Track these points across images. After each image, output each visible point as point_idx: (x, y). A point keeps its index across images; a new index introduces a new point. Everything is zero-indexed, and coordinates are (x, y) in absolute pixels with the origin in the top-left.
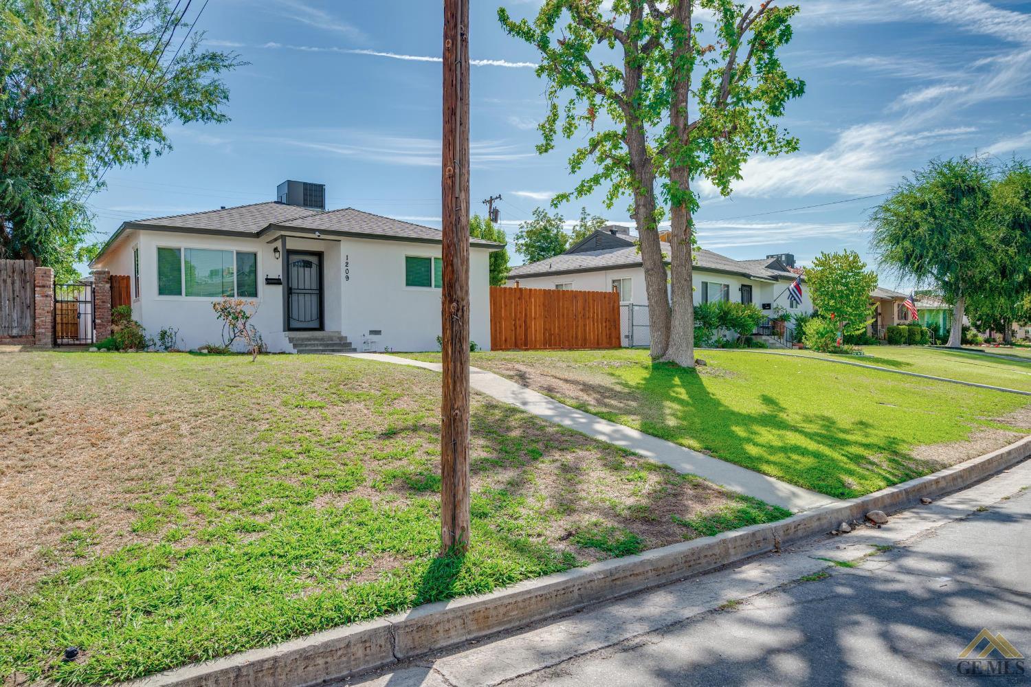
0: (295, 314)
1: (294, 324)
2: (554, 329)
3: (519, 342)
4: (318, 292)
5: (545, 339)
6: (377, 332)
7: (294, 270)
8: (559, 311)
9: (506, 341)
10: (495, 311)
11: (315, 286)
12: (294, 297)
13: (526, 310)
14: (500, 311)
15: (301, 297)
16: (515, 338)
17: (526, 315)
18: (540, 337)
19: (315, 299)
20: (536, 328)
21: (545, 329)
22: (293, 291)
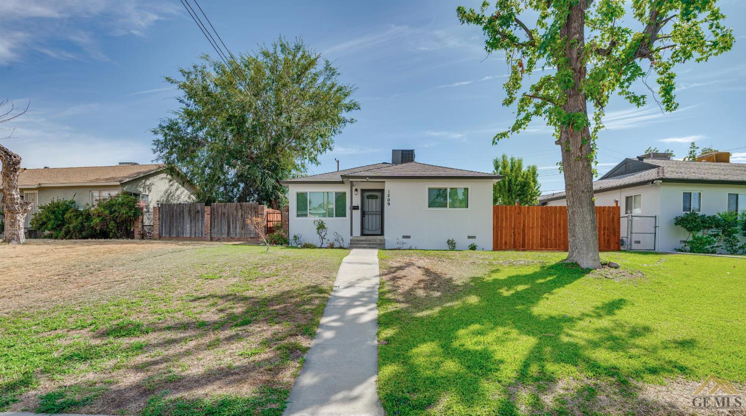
0: (366, 226)
1: (366, 232)
2: (551, 236)
3: (517, 245)
4: (380, 213)
5: (541, 243)
6: (408, 237)
7: (366, 200)
8: (555, 222)
9: (506, 243)
10: (497, 223)
11: (379, 209)
12: (366, 217)
13: (524, 221)
14: (502, 222)
15: (370, 216)
16: (514, 242)
17: (524, 225)
18: (536, 241)
19: (379, 217)
20: (535, 234)
21: (542, 236)
22: (366, 213)
